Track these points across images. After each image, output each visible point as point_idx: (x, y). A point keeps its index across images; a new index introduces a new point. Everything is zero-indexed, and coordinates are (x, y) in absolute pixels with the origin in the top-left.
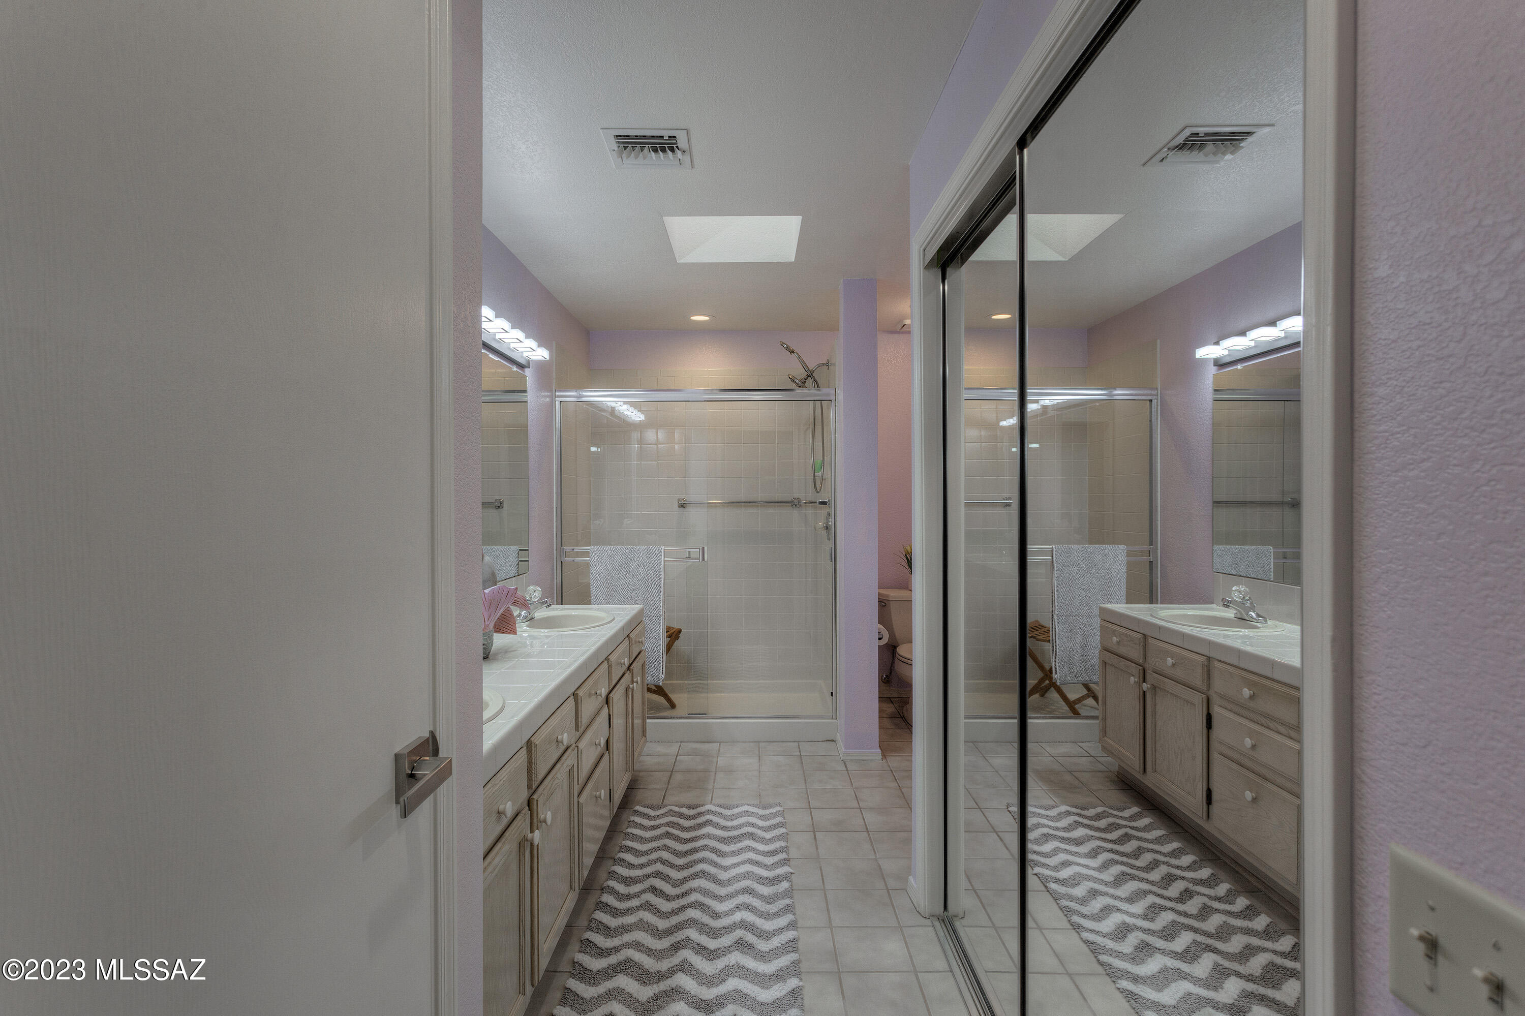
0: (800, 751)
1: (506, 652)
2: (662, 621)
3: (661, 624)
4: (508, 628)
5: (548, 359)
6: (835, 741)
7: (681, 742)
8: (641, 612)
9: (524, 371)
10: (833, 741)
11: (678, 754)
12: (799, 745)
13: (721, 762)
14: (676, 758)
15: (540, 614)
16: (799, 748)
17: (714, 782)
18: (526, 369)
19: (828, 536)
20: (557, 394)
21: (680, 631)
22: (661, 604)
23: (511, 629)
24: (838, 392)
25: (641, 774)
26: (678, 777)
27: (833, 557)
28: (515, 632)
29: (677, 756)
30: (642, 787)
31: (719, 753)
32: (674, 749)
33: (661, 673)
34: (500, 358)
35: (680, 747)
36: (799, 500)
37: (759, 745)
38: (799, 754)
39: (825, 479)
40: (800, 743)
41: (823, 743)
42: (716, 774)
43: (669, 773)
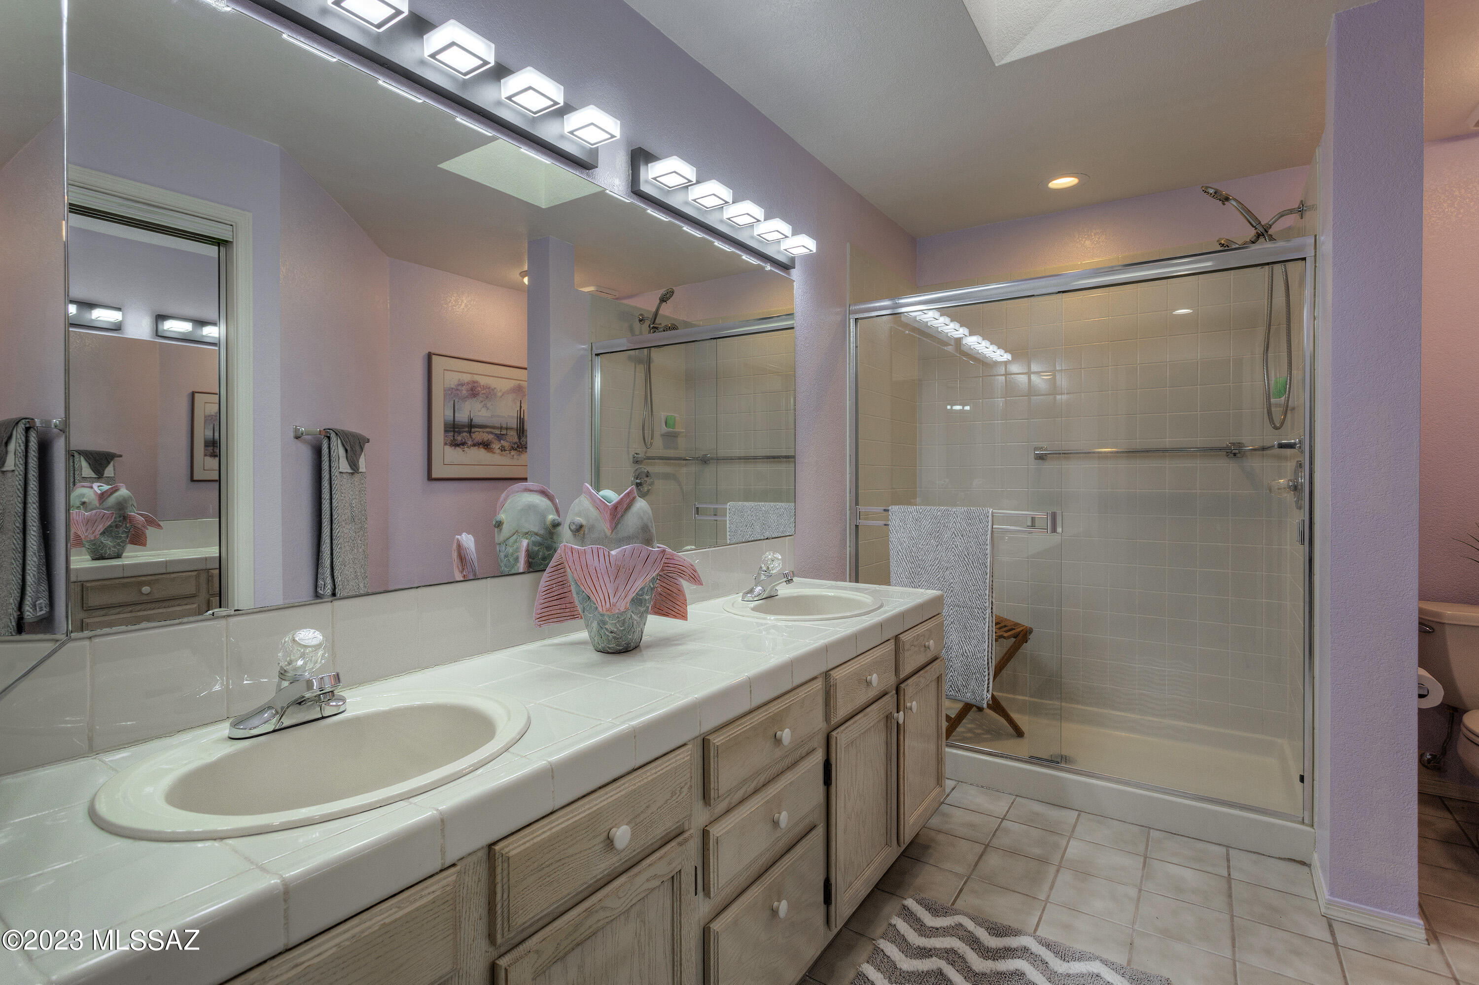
0: (1229, 867)
1: (665, 642)
2: (987, 616)
3: (987, 620)
4: (674, 609)
5: (815, 251)
6: (1308, 865)
7: (1017, 796)
8: (937, 601)
9: (789, 274)
10: (1303, 863)
11: (1005, 816)
12: (1228, 854)
13: (1075, 849)
14: (1001, 822)
15: (784, 591)
16: (1228, 860)
17: (1051, 888)
18: (792, 270)
19: (1297, 502)
20: (853, 308)
21: (1030, 631)
22: (987, 592)
23: (679, 612)
24: (1321, 238)
25: (941, 838)
26: (993, 860)
27: (1308, 537)
28: (684, 616)
29: (1003, 819)
30: (931, 862)
31: (1073, 831)
32: (1000, 806)
33: (986, 690)
34: (761, 261)
35: (1013, 803)
36: (1240, 445)
37: (1149, 833)
38: (1226, 874)
39: (1293, 409)
40: (1231, 851)
41: (1281, 862)
42: (1058, 871)
43: (979, 849)
